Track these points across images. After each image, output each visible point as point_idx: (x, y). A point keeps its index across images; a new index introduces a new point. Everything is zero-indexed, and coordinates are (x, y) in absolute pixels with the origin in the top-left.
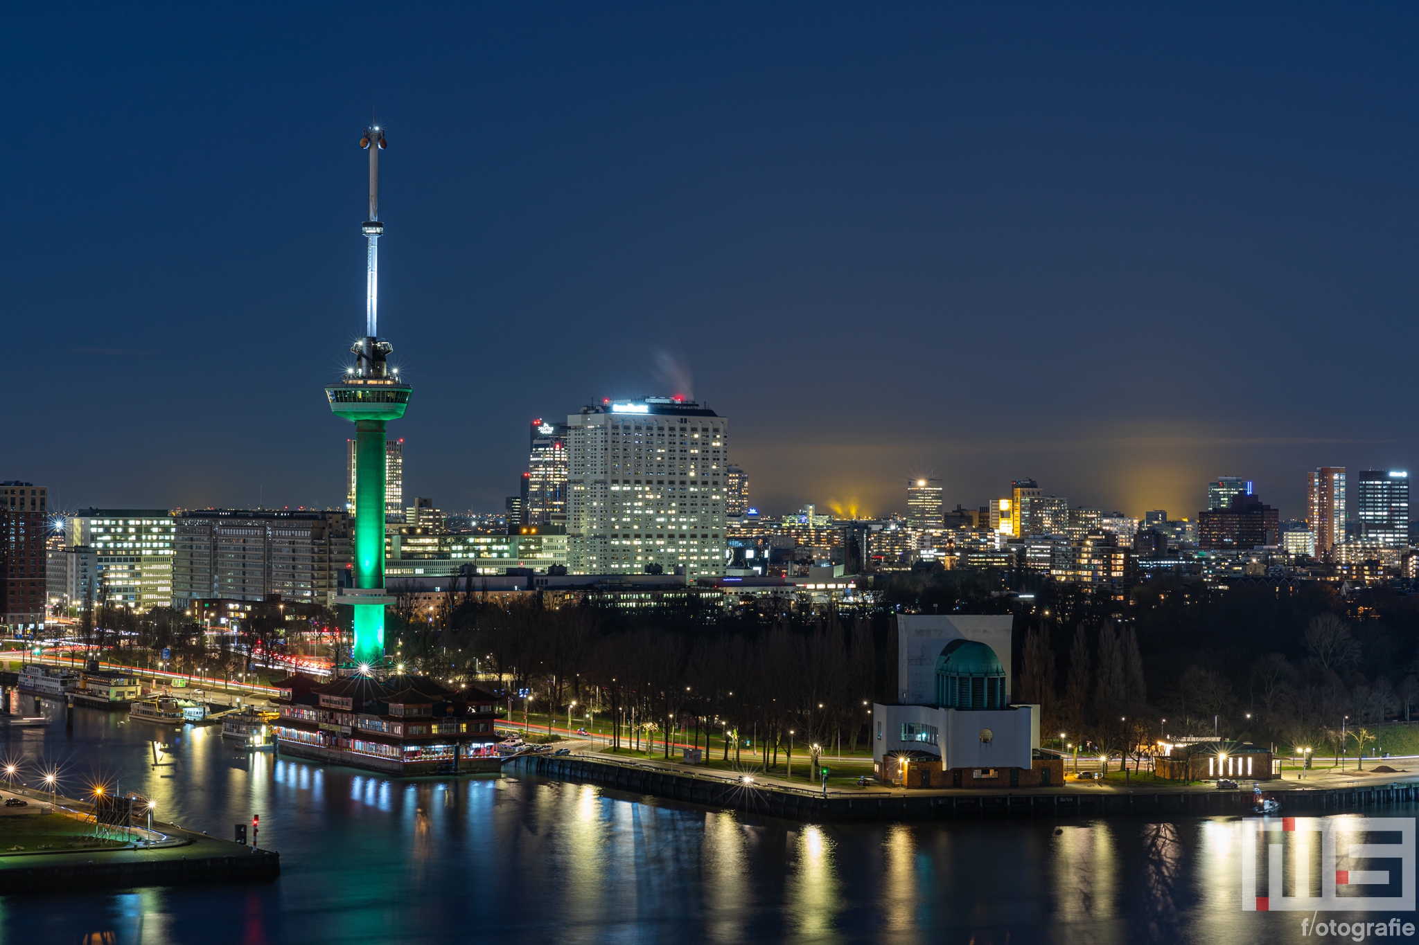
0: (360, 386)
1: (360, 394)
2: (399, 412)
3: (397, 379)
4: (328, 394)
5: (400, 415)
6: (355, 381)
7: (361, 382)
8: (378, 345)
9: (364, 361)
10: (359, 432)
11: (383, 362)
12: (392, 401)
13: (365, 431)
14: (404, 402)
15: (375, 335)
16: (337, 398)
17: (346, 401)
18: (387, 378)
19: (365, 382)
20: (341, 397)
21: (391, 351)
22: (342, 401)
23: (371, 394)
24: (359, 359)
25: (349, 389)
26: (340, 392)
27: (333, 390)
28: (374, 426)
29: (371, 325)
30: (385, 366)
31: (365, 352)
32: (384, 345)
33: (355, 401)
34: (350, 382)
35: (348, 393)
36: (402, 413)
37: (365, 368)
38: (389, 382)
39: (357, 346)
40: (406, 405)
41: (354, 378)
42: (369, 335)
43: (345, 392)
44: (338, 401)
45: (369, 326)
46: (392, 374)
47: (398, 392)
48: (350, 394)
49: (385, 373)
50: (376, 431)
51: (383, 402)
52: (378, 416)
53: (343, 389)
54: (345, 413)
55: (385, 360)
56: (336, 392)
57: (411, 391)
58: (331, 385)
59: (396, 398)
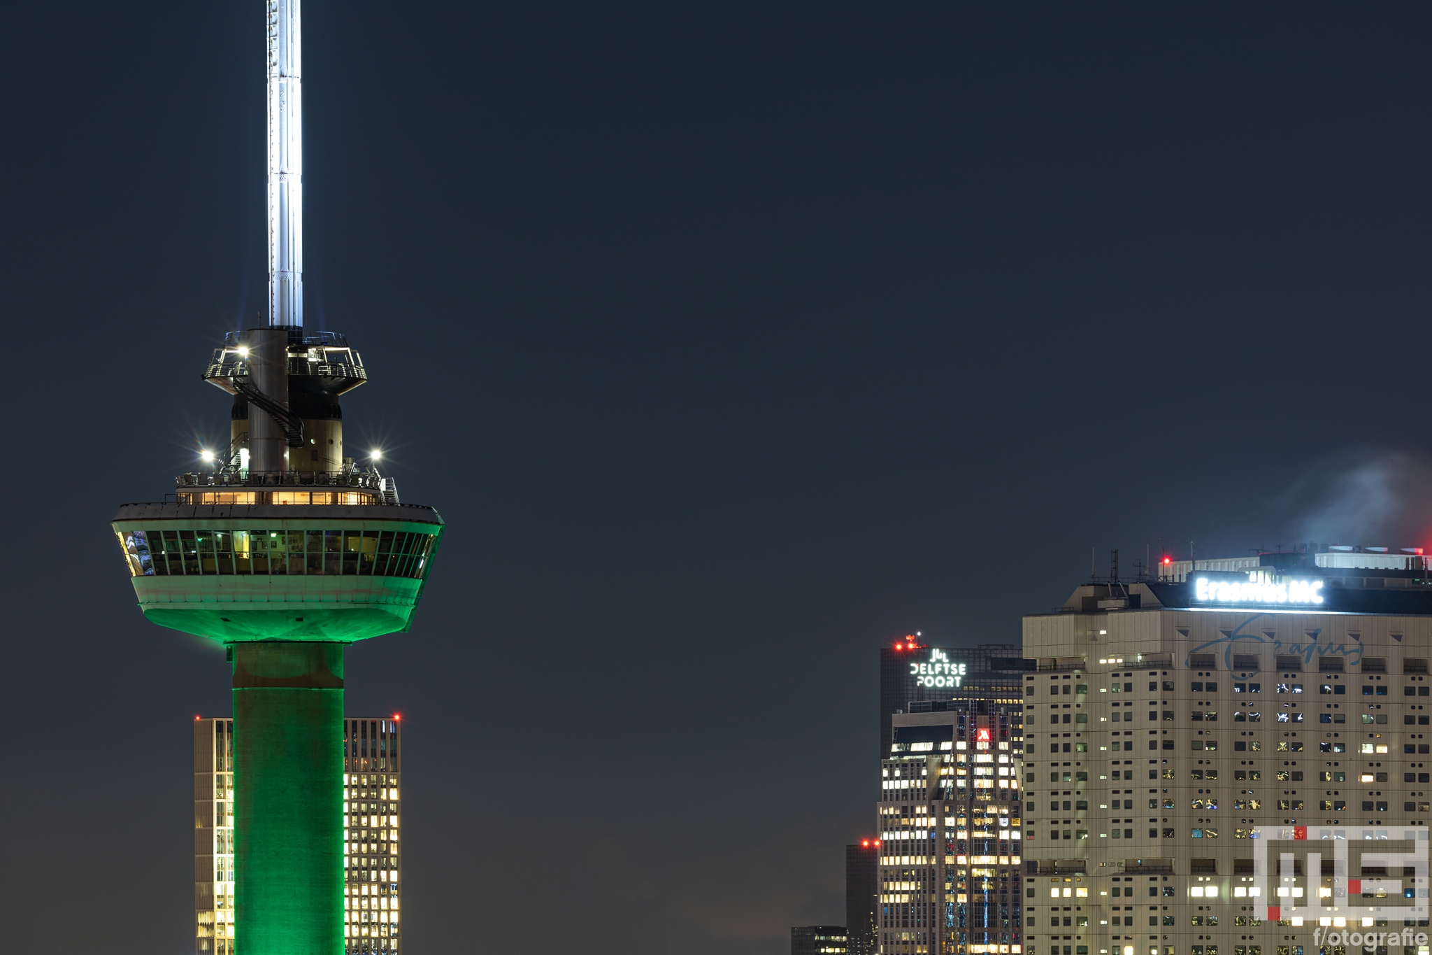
0: (246, 513)
1: (243, 542)
2: (392, 610)
3: (383, 486)
4: (127, 544)
5: (397, 620)
6: (225, 496)
7: (247, 498)
8: (312, 356)
9: (258, 418)
10: (238, 687)
11: (328, 421)
12: (366, 571)
13: (265, 682)
14: (408, 571)
15: (297, 316)
16: (158, 560)
17: (192, 571)
18: (346, 483)
19: (264, 499)
20: (174, 557)
21: (360, 379)
22: (177, 572)
23: (287, 542)
24: (240, 411)
25: (204, 525)
26: (170, 535)
27: (142, 528)
28: (299, 666)
29: (283, 282)
30: (339, 438)
31: (261, 383)
32: (335, 359)
33: (225, 570)
34: (208, 497)
35: (200, 540)
36: (406, 613)
37: (261, 445)
38: (352, 499)
39: (231, 360)
40: (417, 584)
41: (220, 484)
42: (275, 318)
43: (187, 535)
44: (161, 571)
45: (274, 285)
46: (364, 465)
47: (387, 535)
48: (207, 545)
49: (337, 462)
50: (306, 681)
51: (331, 572)
52: (313, 627)
53: (183, 525)
54: (190, 615)
55: (336, 413)
56: (153, 536)
57: (434, 532)
58: (134, 512)
59: (382, 559)
